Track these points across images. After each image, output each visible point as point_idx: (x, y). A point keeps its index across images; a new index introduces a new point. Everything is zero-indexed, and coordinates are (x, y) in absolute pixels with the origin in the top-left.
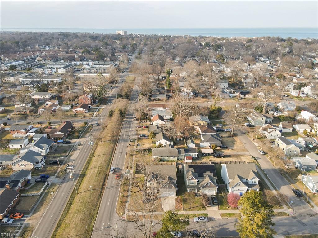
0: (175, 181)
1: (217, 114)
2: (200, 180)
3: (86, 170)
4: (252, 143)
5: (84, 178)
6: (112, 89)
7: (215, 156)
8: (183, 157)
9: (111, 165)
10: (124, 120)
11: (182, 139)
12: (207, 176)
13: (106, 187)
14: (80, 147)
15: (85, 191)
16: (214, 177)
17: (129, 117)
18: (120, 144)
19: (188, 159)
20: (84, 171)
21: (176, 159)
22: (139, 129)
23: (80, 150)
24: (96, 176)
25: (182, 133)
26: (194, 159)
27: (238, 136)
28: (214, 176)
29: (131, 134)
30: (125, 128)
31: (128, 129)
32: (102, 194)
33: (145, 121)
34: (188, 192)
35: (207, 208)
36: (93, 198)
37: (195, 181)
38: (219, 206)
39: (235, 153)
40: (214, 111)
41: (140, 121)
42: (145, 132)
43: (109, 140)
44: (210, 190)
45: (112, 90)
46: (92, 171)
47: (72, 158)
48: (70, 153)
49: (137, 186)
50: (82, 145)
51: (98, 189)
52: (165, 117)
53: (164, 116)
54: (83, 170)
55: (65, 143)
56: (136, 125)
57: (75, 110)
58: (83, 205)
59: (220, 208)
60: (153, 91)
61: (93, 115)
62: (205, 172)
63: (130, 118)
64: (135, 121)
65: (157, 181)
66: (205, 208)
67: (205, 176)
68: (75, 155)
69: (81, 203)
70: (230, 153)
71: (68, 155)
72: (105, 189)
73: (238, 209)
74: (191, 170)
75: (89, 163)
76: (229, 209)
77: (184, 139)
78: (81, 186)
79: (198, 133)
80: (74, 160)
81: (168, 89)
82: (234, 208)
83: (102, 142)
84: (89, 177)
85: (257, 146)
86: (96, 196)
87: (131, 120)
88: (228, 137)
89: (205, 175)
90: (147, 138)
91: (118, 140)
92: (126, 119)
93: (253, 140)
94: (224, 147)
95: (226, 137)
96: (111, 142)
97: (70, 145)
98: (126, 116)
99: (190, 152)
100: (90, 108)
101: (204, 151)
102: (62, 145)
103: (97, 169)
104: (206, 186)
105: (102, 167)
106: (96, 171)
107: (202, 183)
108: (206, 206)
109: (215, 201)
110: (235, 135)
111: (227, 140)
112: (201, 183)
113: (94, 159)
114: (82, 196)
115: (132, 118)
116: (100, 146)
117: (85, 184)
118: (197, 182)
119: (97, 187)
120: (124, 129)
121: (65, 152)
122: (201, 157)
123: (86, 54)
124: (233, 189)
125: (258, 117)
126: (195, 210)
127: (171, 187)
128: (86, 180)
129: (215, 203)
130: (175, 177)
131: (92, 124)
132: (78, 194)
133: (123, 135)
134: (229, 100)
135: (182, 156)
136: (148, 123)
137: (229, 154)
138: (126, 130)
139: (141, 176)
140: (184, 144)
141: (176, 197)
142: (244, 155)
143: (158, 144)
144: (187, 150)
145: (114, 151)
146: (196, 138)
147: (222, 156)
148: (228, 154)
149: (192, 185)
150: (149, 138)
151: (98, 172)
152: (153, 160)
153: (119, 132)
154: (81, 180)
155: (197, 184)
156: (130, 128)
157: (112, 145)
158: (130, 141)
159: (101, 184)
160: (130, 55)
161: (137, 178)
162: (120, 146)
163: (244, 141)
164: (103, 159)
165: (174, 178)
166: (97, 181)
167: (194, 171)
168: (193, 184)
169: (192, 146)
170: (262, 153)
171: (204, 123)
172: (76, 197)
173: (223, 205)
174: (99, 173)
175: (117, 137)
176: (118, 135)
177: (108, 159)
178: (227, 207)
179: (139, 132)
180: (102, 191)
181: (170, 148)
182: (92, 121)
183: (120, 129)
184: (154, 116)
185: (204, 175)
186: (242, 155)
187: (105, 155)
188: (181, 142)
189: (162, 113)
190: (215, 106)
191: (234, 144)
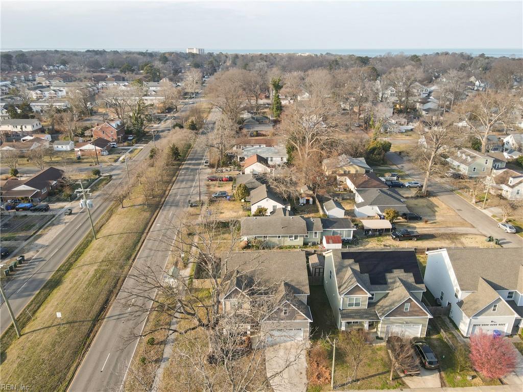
0: (304, 298)
1: (382, 156)
2: (379, 293)
3: (68, 270)
4: (475, 209)
5: (55, 291)
6: (167, 120)
7: (397, 236)
8: (317, 239)
9: (136, 256)
10: (183, 167)
11: (311, 200)
12: (399, 283)
13: (108, 315)
14: (68, 218)
15: (44, 328)
16: (418, 286)
17: (194, 162)
18: (165, 212)
19: (330, 241)
20: (61, 273)
21: (300, 241)
22: (214, 182)
23: (67, 224)
24: (89, 284)
25: (309, 188)
26: (345, 243)
27: (438, 195)
28: (417, 282)
29: (195, 192)
30: (182, 181)
31: (189, 184)
32: (92, 335)
33: (229, 169)
34: (343, 328)
35: (407, 380)
36: (59, 349)
37: (363, 297)
38: (443, 374)
39: (442, 231)
40: (374, 149)
41: (217, 168)
42: (228, 188)
43: (142, 203)
44: (407, 323)
45: (165, 121)
46: (80, 273)
47: (39, 241)
48: (41, 231)
49: (189, 314)
50: (74, 214)
51: (83, 321)
52: (271, 160)
53: (269, 159)
54: (58, 271)
55: (35, 210)
56: (206, 177)
57: (79, 150)
58: (22, 371)
59: (445, 381)
60: (246, 121)
61: (119, 159)
62: (391, 272)
63: (194, 164)
64: (205, 169)
65: (250, 295)
66: (400, 381)
67: (391, 283)
68: (50, 235)
69: (20, 365)
70: (431, 229)
71: (32, 236)
72: (105, 320)
73: (502, 383)
74: (350, 265)
75: (79, 253)
76: (475, 385)
77: (317, 201)
78: (37, 314)
79: (345, 190)
80: (42, 246)
81: (275, 119)
82: (489, 379)
83: (123, 207)
84: (68, 288)
85: (490, 216)
86: (73, 343)
87: (196, 167)
88: (417, 197)
89: (392, 281)
90: (229, 200)
91: (163, 204)
92: (187, 166)
93: (476, 202)
94: (413, 217)
95: (412, 197)
96: (146, 207)
97: (47, 213)
98: (188, 160)
99: (334, 225)
100: (114, 147)
101: (368, 224)
102: (26, 214)
103: (95, 267)
104: (398, 311)
105: (111, 262)
106: (92, 273)
107: (385, 302)
108: (402, 375)
109: (430, 357)
110: (429, 194)
111: (416, 203)
112: (380, 303)
113: (95, 243)
114: (29, 345)
115: (199, 164)
116: (117, 216)
117: (52, 307)
118: (370, 298)
119: (81, 317)
120: (179, 184)
121: (28, 227)
122: (362, 239)
123: (127, 73)
124: (474, 321)
125: (475, 157)
126: (371, 388)
127: (292, 316)
128: (57, 295)
129: (430, 363)
130: (303, 286)
131: (111, 174)
132: (21, 336)
133: (176, 195)
134: (399, 136)
135: (316, 236)
136: (234, 173)
137: (429, 233)
138: (183, 185)
139: (208, 283)
140: (317, 211)
141: (309, 344)
142: (467, 234)
143: (254, 209)
144: (328, 222)
145: (149, 227)
146: (343, 199)
147: (415, 236)
148: (426, 232)
149: (354, 307)
150: (234, 200)
151: (94, 276)
152: (243, 244)
153: (169, 188)
154: (43, 297)
155: (370, 305)
156: (193, 180)
157: (147, 215)
158: (191, 206)
159: (97, 308)
160: (206, 77)
161: (197, 290)
162: (164, 215)
163: (456, 206)
164: (117, 244)
165: (302, 289)
166: (87, 299)
167: (357, 267)
168: (357, 304)
169: (336, 213)
170: (509, 230)
171: (357, 171)
172: (11, 347)
173: (454, 371)
174: (100, 275)
175: (162, 198)
176: (164, 194)
177: (130, 243)
178: (469, 378)
179: (212, 189)
180: (94, 327)
181: (285, 215)
182: (113, 170)
183: (170, 182)
184: (246, 158)
185: (389, 281)
186: (462, 235)
187: (125, 236)
188: (310, 207)
189: (264, 152)
190: (375, 140)
191: (435, 212)
